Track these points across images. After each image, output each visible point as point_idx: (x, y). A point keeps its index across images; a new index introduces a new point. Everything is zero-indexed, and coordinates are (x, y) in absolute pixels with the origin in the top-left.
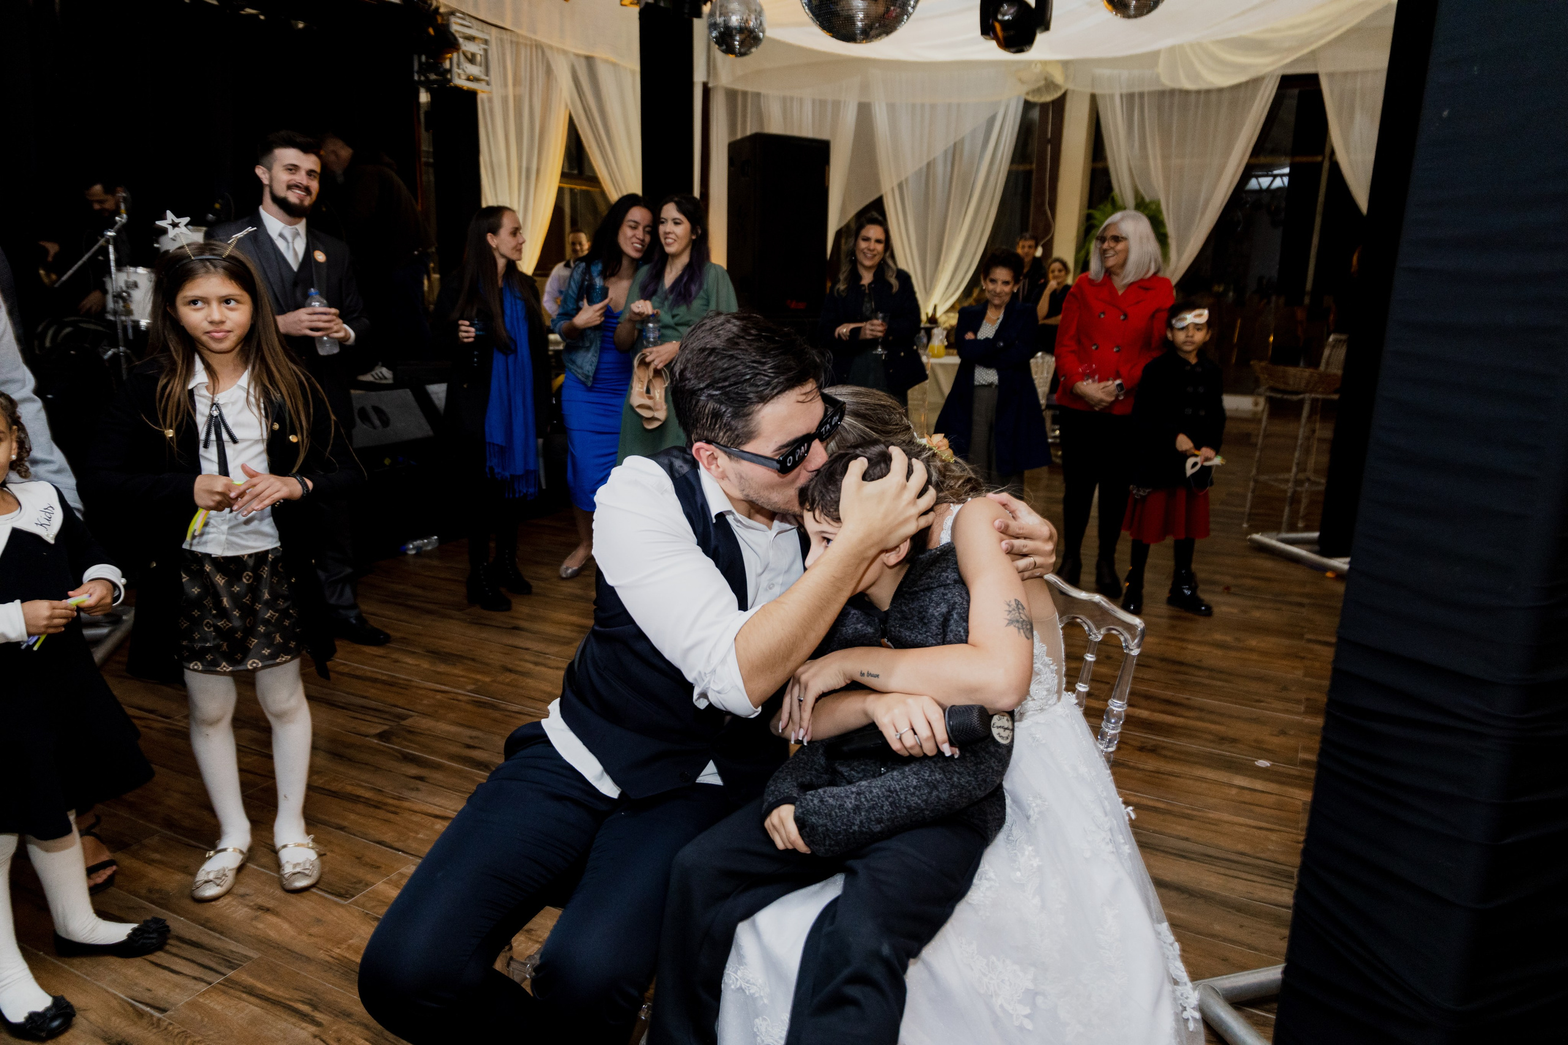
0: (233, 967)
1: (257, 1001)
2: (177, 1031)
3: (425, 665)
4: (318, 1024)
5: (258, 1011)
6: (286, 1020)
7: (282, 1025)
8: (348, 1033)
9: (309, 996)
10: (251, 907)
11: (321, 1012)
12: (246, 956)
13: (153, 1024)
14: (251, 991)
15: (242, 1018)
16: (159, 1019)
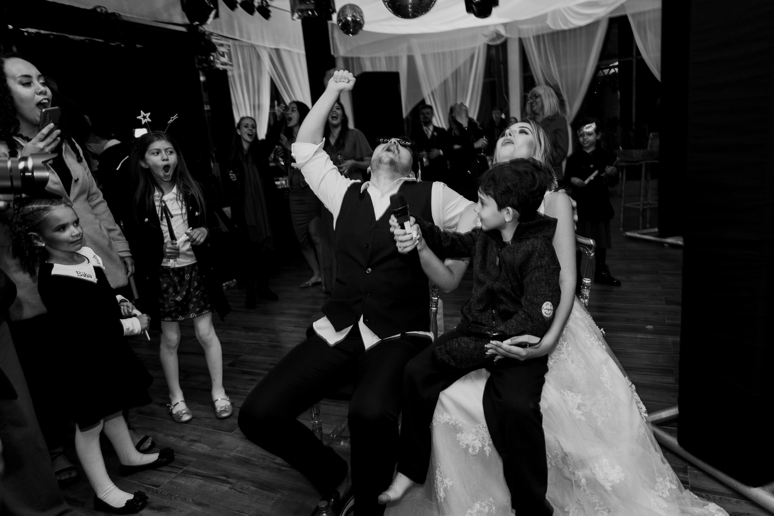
0: (186, 466)
1: (200, 478)
2: (166, 494)
3: (243, 334)
4: (231, 483)
5: (202, 481)
6: (216, 484)
7: (214, 486)
8: (246, 485)
9: (224, 473)
10: (188, 441)
11: (231, 478)
12: (190, 461)
13: (155, 492)
14: (196, 474)
15: (195, 485)
16: (157, 490)
